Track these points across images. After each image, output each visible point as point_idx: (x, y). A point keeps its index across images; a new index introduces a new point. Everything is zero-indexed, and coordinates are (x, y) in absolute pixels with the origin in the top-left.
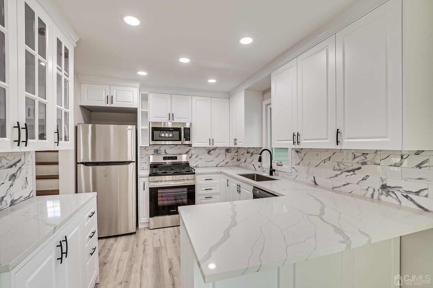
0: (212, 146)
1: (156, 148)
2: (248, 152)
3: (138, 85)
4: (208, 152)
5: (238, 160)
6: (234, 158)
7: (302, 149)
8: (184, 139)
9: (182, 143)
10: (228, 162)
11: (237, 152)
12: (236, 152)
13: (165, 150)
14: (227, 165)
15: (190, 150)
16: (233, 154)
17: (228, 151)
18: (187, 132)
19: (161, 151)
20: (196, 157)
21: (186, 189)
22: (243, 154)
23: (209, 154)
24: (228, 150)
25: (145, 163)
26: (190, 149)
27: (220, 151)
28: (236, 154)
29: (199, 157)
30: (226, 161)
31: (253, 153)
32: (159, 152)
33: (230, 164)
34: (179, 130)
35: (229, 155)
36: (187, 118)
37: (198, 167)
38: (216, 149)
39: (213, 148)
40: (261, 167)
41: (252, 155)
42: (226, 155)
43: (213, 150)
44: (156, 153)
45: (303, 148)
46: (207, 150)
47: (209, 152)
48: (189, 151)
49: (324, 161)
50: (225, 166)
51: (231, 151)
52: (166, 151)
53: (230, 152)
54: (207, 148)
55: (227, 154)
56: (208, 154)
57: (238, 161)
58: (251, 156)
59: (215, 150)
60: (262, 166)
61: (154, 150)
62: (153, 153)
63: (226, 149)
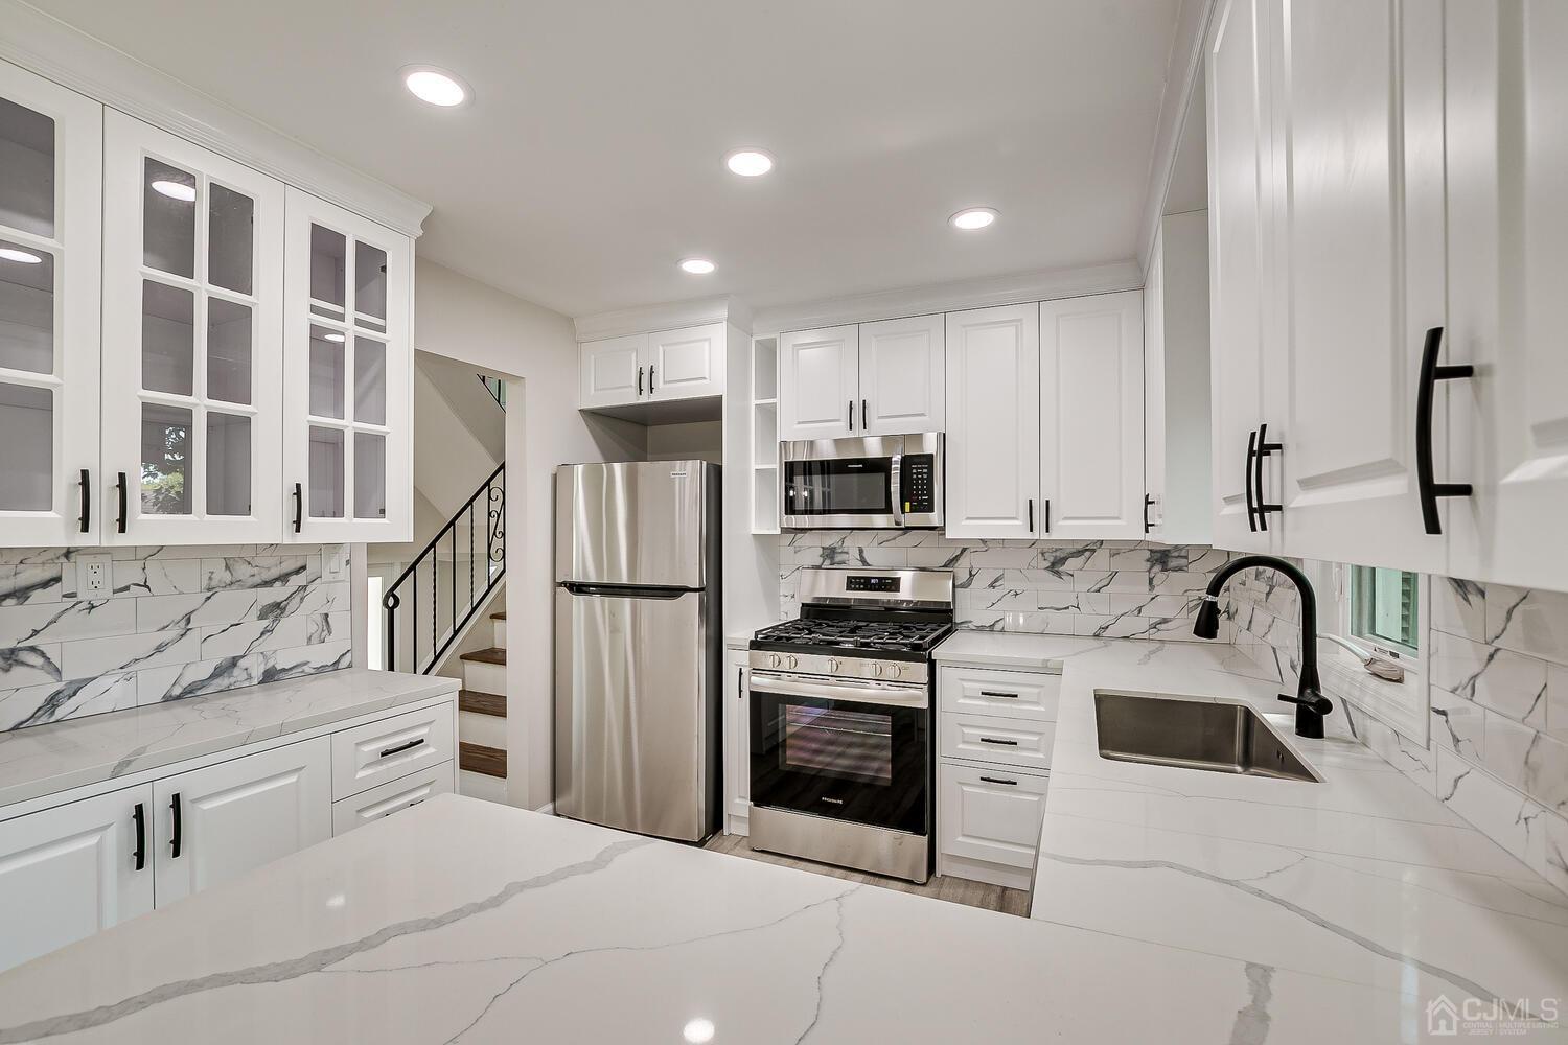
0: (1045, 536)
1: (831, 540)
3: (723, 313)
4: (1053, 564)
5: (1232, 611)
8: (908, 504)
9: (897, 523)
10: (1165, 621)
13: (861, 551)
14: (1159, 636)
15: (962, 553)
16: (1195, 578)
17: (1164, 564)
18: (917, 474)
19: (847, 553)
20: (992, 586)
21: (887, 722)
22: (1243, 584)
23: (1058, 574)
24: (1164, 558)
25: (793, 597)
26: (965, 550)
27: (1117, 563)
29: (1008, 584)
30: (1153, 613)
32: (838, 558)
33: (1180, 628)
34: (880, 466)
35: (1172, 583)
36: (923, 415)
37: (1002, 631)
38: (1094, 551)
39: (1080, 547)
41: (1271, 590)
42: (1151, 581)
43: (1080, 553)
44: (827, 562)
46: (1047, 555)
47: (1055, 566)
48: (956, 558)
50: (1146, 636)
51: (1183, 562)
52: (865, 555)
53: (1179, 568)
54: (1046, 547)
55: (1160, 577)
56: (1049, 574)
58: (1267, 596)
59: (1087, 554)
61: (820, 551)
62: (818, 561)
63: (1151, 550)
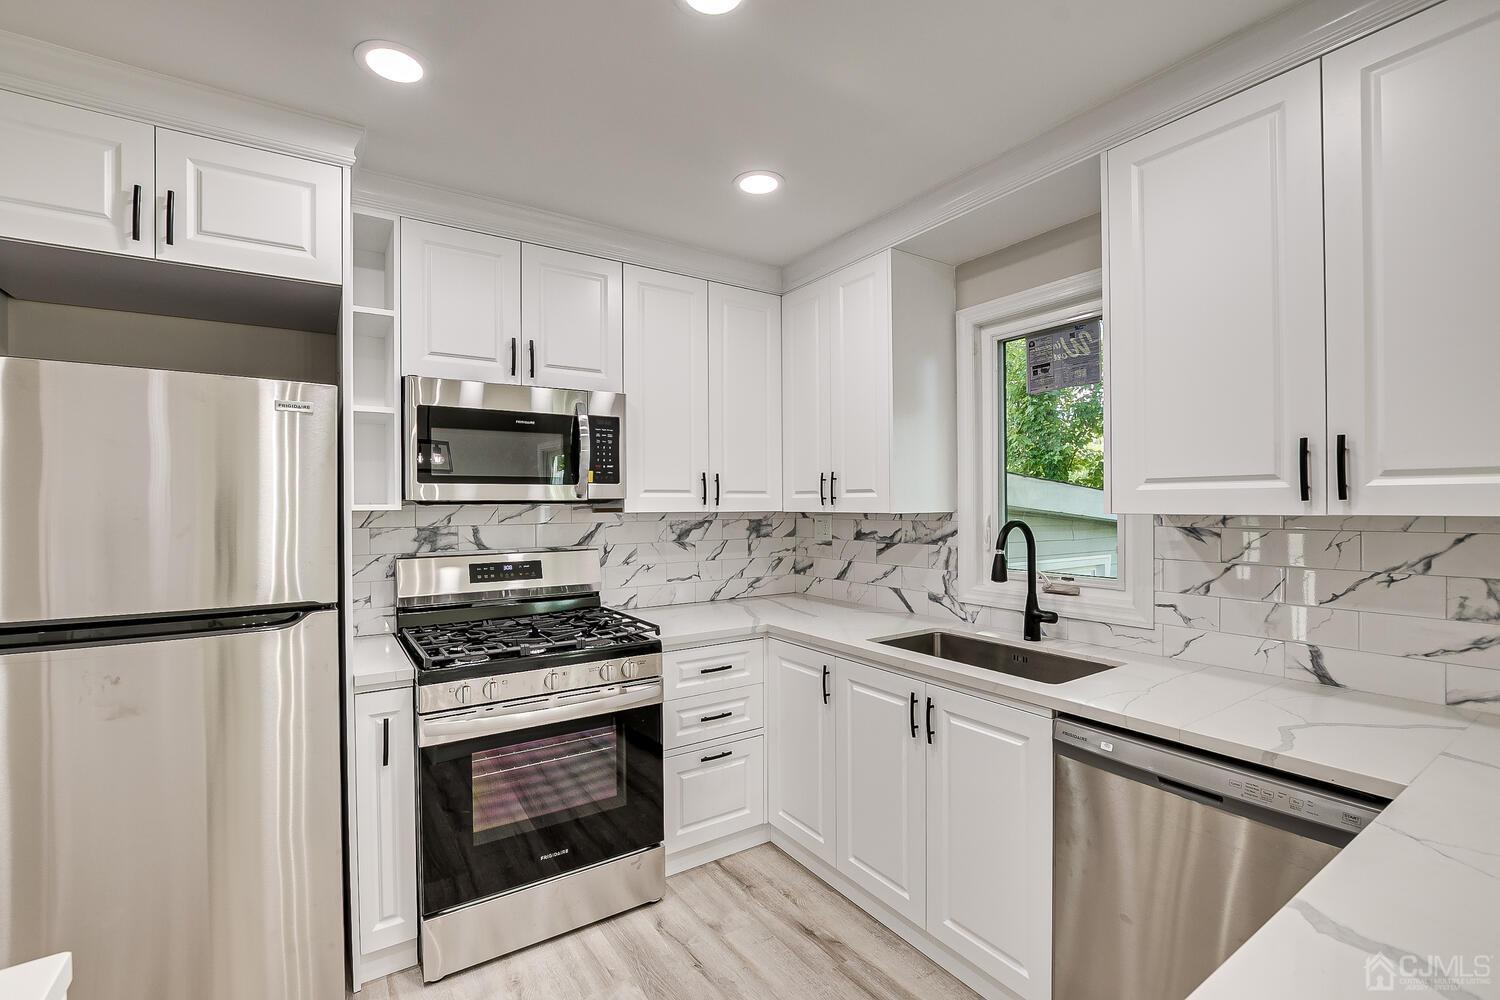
0: (715, 509)
1: (429, 518)
2: (859, 536)
4: (680, 537)
5: (800, 566)
6: (780, 560)
7: (1224, 519)
8: (590, 473)
9: (578, 496)
10: (758, 580)
11: (792, 534)
12: (789, 535)
13: (476, 531)
14: (757, 592)
15: (597, 529)
16: (776, 542)
17: (758, 531)
18: (601, 438)
19: (456, 534)
20: (626, 562)
21: (609, 734)
22: (829, 544)
23: (683, 545)
24: (758, 526)
25: (369, 600)
26: (599, 525)
27: (728, 532)
28: (791, 542)
29: (641, 559)
30: (750, 574)
31: (892, 537)
32: (442, 542)
33: (767, 586)
35: (763, 547)
38: (710, 522)
39: (701, 519)
40: (946, 601)
41: (888, 546)
42: (749, 546)
43: (700, 524)
44: (426, 548)
45: (1232, 517)
46: (674, 528)
47: (681, 539)
48: (591, 535)
49: (1384, 577)
50: (745, 595)
51: (769, 529)
52: (482, 535)
53: (767, 535)
54: (674, 519)
55: (755, 543)
56: (676, 546)
57: (797, 572)
58: (880, 551)
59: (706, 525)
60: (952, 598)
61: (414, 533)
62: (411, 548)
63: (750, 520)
